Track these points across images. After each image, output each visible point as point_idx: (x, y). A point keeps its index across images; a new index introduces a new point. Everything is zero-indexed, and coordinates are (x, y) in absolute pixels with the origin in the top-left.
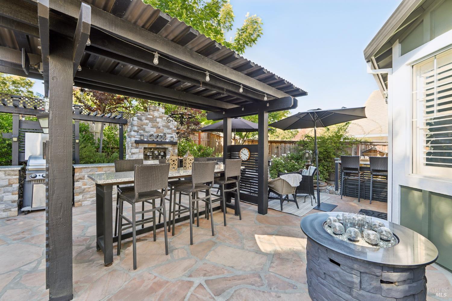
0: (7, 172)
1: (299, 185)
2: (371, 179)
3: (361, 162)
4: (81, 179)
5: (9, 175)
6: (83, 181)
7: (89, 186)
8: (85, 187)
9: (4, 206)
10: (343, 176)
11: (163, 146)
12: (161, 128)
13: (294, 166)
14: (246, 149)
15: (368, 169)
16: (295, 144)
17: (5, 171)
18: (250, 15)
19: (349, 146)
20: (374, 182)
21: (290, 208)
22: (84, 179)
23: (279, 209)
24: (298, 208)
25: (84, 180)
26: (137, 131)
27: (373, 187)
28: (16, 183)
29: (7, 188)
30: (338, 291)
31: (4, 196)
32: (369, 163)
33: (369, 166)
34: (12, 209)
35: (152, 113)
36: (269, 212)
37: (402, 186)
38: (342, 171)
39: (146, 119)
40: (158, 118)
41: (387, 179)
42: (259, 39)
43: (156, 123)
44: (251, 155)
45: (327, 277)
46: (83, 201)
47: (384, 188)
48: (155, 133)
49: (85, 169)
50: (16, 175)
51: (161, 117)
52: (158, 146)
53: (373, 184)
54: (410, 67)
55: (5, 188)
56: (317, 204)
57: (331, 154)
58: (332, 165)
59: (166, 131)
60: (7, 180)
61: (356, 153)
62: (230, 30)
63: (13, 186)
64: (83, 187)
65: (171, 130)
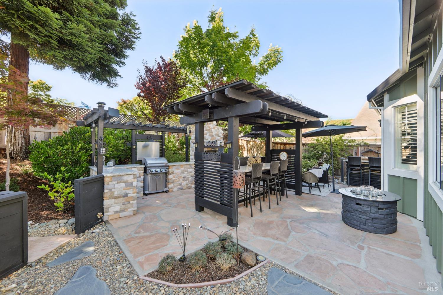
1: (321, 176)
2: (370, 173)
3: (362, 161)
4: (172, 173)
5: (140, 170)
7: (176, 178)
8: (175, 178)
10: (349, 171)
11: (215, 149)
12: (214, 136)
13: (307, 163)
14: (284, 153)
15: (367, 165)
16: (305, 146)
17: (138, 168)
18: (273, 46)
19: (351, 148)
20: (371, 174)
21: (315, 191)
23: (309, 193)
24: (320, 192)
25: (174, 174)
27: (371, 178)
28: (143, 176)
30: (360, 216)
32: (368, 161)
33: (368, 164)
34: (141, 192)
35: (209, 125)
36: (302, 194)
37: (389, 175)
38: (348, 167)
41: (380, 172)
42: (279, 64)
44: (288, 156)
45: (355, 211)
46: (174, 188)
47: (378, 179)
48: (211, 140)
49: (174, 166)
51: (214, 128)
52: (213, 150)
53: (371, 176)
54: (393, 109)
56: (332, 190)
57: (337, 154)
58: (337, 162)
59: (218, 138)
60: (139, 174)
61: (356, 154)
62: (255, 56)
63: (141, 178)
64: (173, 179)
65: (220, 137)
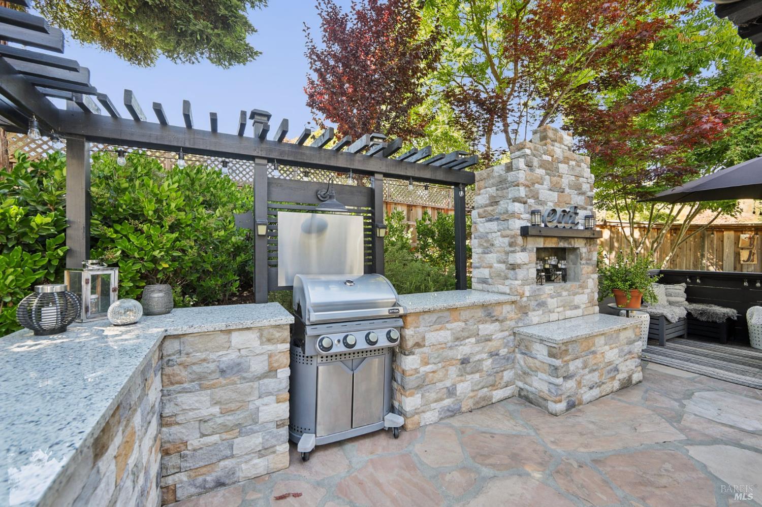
0: (265, 333)
4: (417, 344)
6: (423, 353)
7: (434, 367)
9: (260, 440)
11: (570, 243)
17: (261, 329)
22: (424, 346)
25: (424, 349)
26: (525, 200)
28: (285, 367)
29: (266, 381)
31: (260, 409)
34: (278, 448)
35: (550, 148)
39: (540, 167)
40: (561, 162)
43: (559, 176)
46: (423, 412)
48: (558, 204)
49: (426, 316)
50: (283, 342)
51: (566, 160)
55: (261, 382)
59: (578, 199)
60: (266, 357)
63: (279, 376)
